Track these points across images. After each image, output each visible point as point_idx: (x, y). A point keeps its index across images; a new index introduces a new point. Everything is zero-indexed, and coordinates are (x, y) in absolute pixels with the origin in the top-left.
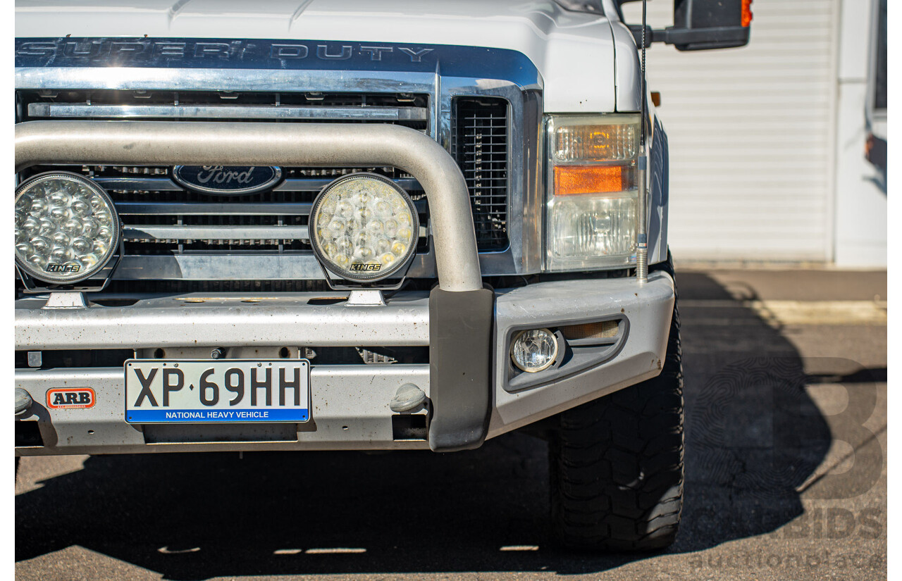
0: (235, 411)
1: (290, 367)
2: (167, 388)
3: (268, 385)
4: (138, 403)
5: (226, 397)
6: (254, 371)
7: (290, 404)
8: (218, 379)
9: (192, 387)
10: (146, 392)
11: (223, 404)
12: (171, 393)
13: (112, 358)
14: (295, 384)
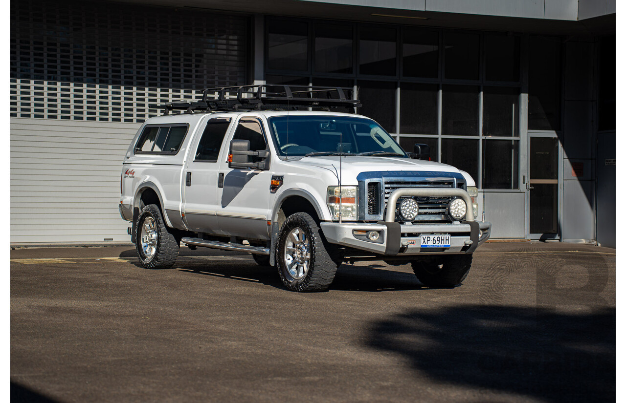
0: (438, 245)
1: (447, 236)
2: (428, 241)
3: (444, 240)
4: (423, 244)
5: (437, 242)
6: (441, 237)
7: (447, 244)
8: (436, 239)
9: (431, 240)
10: (424, 241)
11: (436, 244)
13: (416, 235)
14: (448, 240)
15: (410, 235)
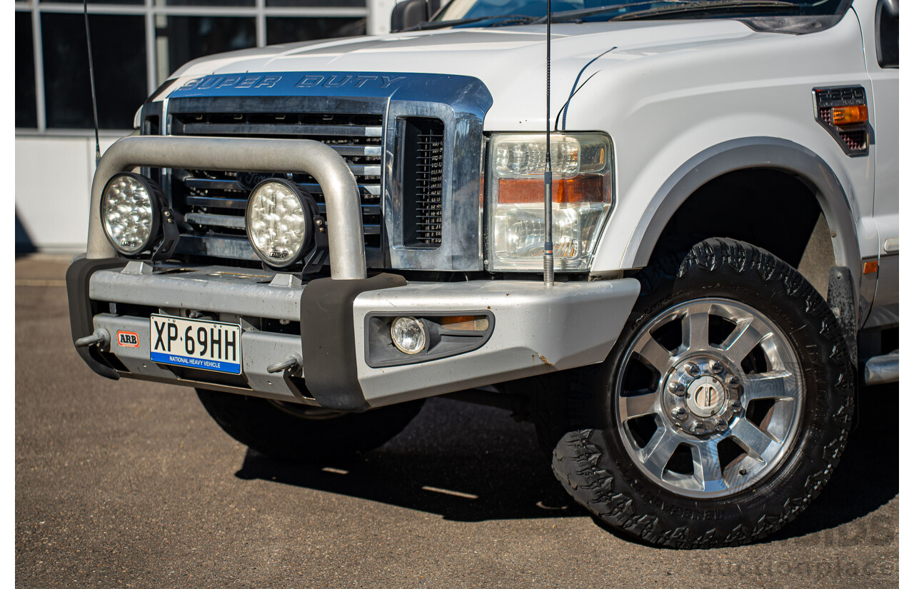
0: (204, 360)
1: (231, 329)
2: (170, 338)
3: (219, 342)
4: (156, 348)
5: (199, 348)
6: (212, 330)
7: (230, 359)
8: (193, 334)
9: (181, 339)
10: (160, 339)
11: (197, 355)
12: (171, 341)
13: (144, 311)
14: (233, 344)
15: (126, 309)
